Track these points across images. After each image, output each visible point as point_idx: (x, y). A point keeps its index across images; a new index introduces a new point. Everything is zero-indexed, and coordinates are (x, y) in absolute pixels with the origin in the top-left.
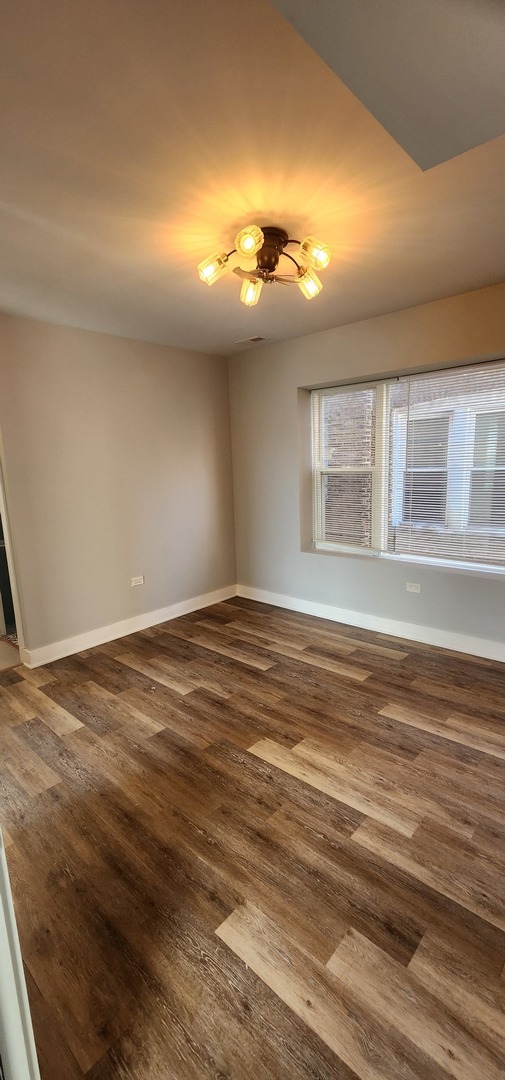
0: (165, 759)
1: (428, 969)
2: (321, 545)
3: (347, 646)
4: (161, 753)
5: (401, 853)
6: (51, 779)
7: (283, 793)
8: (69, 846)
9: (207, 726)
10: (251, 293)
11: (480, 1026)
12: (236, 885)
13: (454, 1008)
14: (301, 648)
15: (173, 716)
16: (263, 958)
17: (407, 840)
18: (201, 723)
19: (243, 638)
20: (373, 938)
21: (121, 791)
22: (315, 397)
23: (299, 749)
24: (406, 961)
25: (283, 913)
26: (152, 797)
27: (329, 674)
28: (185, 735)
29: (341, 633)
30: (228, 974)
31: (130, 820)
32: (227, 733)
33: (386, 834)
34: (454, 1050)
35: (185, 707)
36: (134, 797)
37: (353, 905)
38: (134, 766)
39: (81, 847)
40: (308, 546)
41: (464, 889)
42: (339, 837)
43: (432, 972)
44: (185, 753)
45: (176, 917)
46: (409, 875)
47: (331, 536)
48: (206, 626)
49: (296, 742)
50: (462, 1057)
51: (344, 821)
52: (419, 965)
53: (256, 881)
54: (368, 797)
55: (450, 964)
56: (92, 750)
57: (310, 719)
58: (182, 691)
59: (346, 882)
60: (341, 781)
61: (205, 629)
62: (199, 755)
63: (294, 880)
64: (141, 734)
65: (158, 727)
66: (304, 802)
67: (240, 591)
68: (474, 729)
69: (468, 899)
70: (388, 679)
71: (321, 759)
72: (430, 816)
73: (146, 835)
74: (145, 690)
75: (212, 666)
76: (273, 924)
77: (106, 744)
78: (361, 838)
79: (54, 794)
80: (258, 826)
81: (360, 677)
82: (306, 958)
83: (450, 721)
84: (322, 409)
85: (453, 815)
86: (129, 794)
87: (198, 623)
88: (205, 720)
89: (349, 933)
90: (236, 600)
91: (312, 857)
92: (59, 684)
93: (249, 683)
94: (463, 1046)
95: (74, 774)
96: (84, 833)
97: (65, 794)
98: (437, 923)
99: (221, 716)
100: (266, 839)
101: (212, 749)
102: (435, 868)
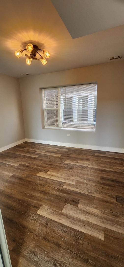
0: (15, 181)
1: (81, 206)
2: (46, 127)
3: (55, 150)
4: (14, 180)
7: (46, 182)
9: (24, 172)
10: (29, 62)
11: (91, 212)
12: (40, 203)
13: (87, 211)
14: (44, 152)
15: (15, 171)
16: (49, 214)
17: (74, 185)
18: (23, 171)
19: (30, 151)
20: (70, 204)
21: (5, 191)
22: (43, 90)
23: (48, 173)
24: (77, 206)
25: (51, 205)
26: (14, 190)
27: (52, 156)
28: (19, 175)
29: (53, 147)
30: (41, 220)
31: (9, 196)
32: (30, 172)
33: (70, 185)
34: (87, 217)
35: (17, 169)
36: (9, 191)
37: (65, 199)
38: (7, 184)
40: (44, 127)
41: (86, 191)
42: (60, 188)
43: (82, 206)
44: (20, 179)
45: (27, 213)
46: (76, 191)
47: (49, 125)
48: (19, 149)
49: (47, 171)
50: (89, 218)
51: (61, 185)
52: (80, 206)
53: (44, 201)
54: (65, 179)
55: (85, 204)
57: (49, 166)
58: (16, 165)
59: (63, 196)
60: (59, 177)
61: (19, 150)
62: (24, 179)
63: (52, 198)
64: (7, 177)
65: (11, 174)
66: (51, 183)
67: (27, 140)
68: (83, 162)
69: (87, 192)
70: (65, 155)
71: (53, 174)
72: (78, 180)
73: (14, 198)
74: (5, 167)
75: (23, 158)
76: (49, 208)
78: (65, 187)
80: (42, 190)
81: (59, 156)
82: (58, 212)
83: (79, 162)
84: (45, 94)
85: (82, 178)
86: (7, 191)
87: (17, 149)
88: (24, 171)
89: (66, 204)
90: (26, 142)
91: (55, 193)
93: (33, 161)
94: (89, 216)
98: (82, 198)
99: (28, 169)
100: (45, 192)
101: (27, 177)
102: (80, 189)
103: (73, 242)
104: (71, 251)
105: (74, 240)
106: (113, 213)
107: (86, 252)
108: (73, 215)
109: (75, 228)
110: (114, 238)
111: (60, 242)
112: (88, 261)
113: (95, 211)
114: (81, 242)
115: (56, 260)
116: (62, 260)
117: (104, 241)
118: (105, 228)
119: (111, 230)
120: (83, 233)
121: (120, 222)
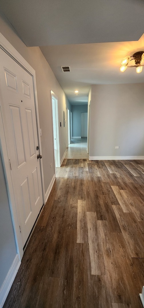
0: (95, 180)
4: (95, 179)
5: (118, 212)
6: (77, 175)
7: (109, 194)
8: (72, 183)
9: (108, 179)
11: (99, 232)
12: (86, 198)
13: (98, 227)
15: (104, 175)
16: (80, 206)
17: (123, 212)
20: (97, 215)
21: (84, 181)
23: (122, 191)
24: (98, 219)
25: (89, 204)
26: (88, 183)
28: (103, 179)
31: (82, 184)
32: (111, 182)
33: (120, 209)
34: (92, 229)
35: (108, 175)
36: (85, 182)
37: (100, 211)
38: (90, 179)
39: (73, 184)
41: (123, 223)
42: (110, 204)
43: (100, 224)
44: (99, 181)
45: (75, 196)
46: (115, 215)
49: (123, 189)
50: (92, 230)
51: (114, 203)
52: (100, 222)
53: (89, 199)
54: (125, 203)
55: (105, 226)
56: (86, 174)
57: (132, 188)
58: (111, 172)
59: (102, 208)
60: (123, 198)
61: (131, 164)
62: (101, 182)
63: (95, 203)
64: (96, 175)
65: (99, 176)
66: (111, 197)
71: (124, 194)
72: (134, 213)
74: (104, 170)
75: (123, 171)
76: (86, 204)
77: (89, 174)
78: (114, 207)
79: (76, 177)
80: (98, 195)
82: (85, 209)
85: (141, 217)
87: (131, 162)
89: (94, 212)
91: (101, 202)
92: (91, 164)
93: (128, 177)
95: (81, 176)
96: (75, 182)
97: (77, 178)
98: (110, 221)
99: (113, 179)
100: (97, 197)
101: (105, 183)
102: (122, 218)
103: (68, 224)
104: (62, 223)
105: (69, 224)
106: (110, 251)
107: (65, 232)
108: (87, 219)
109: (78, 223)
110: (82, 251)
111: (65, 217)
112: (60, 234)
113: (101, 234)
114: (70, 228)
115: (56, 218)
116: (57, 220)
117: (76, 243)
118: (88, 244)
119: (89, 249)
120: (76, 228)
121: (103, 258)
